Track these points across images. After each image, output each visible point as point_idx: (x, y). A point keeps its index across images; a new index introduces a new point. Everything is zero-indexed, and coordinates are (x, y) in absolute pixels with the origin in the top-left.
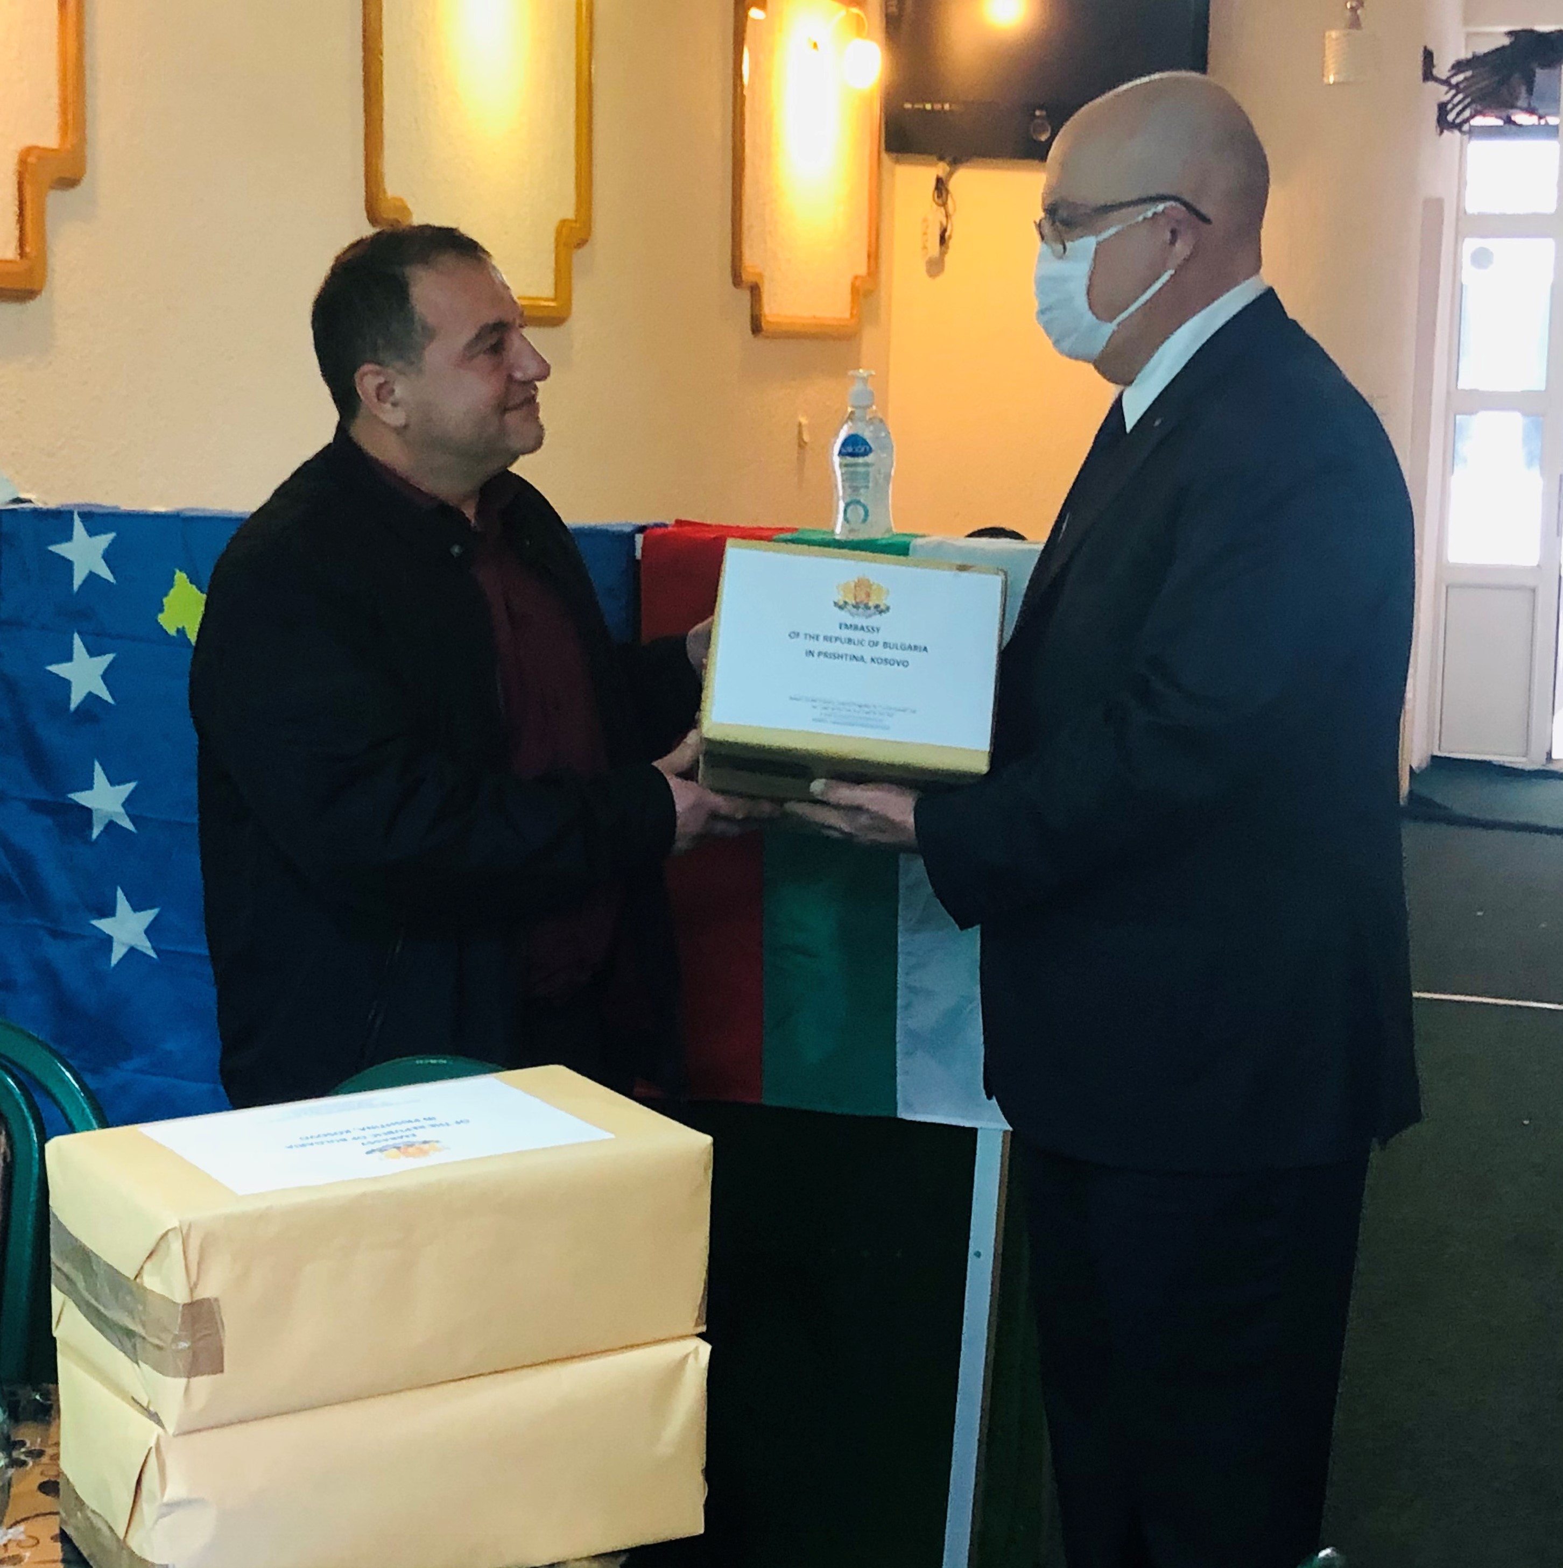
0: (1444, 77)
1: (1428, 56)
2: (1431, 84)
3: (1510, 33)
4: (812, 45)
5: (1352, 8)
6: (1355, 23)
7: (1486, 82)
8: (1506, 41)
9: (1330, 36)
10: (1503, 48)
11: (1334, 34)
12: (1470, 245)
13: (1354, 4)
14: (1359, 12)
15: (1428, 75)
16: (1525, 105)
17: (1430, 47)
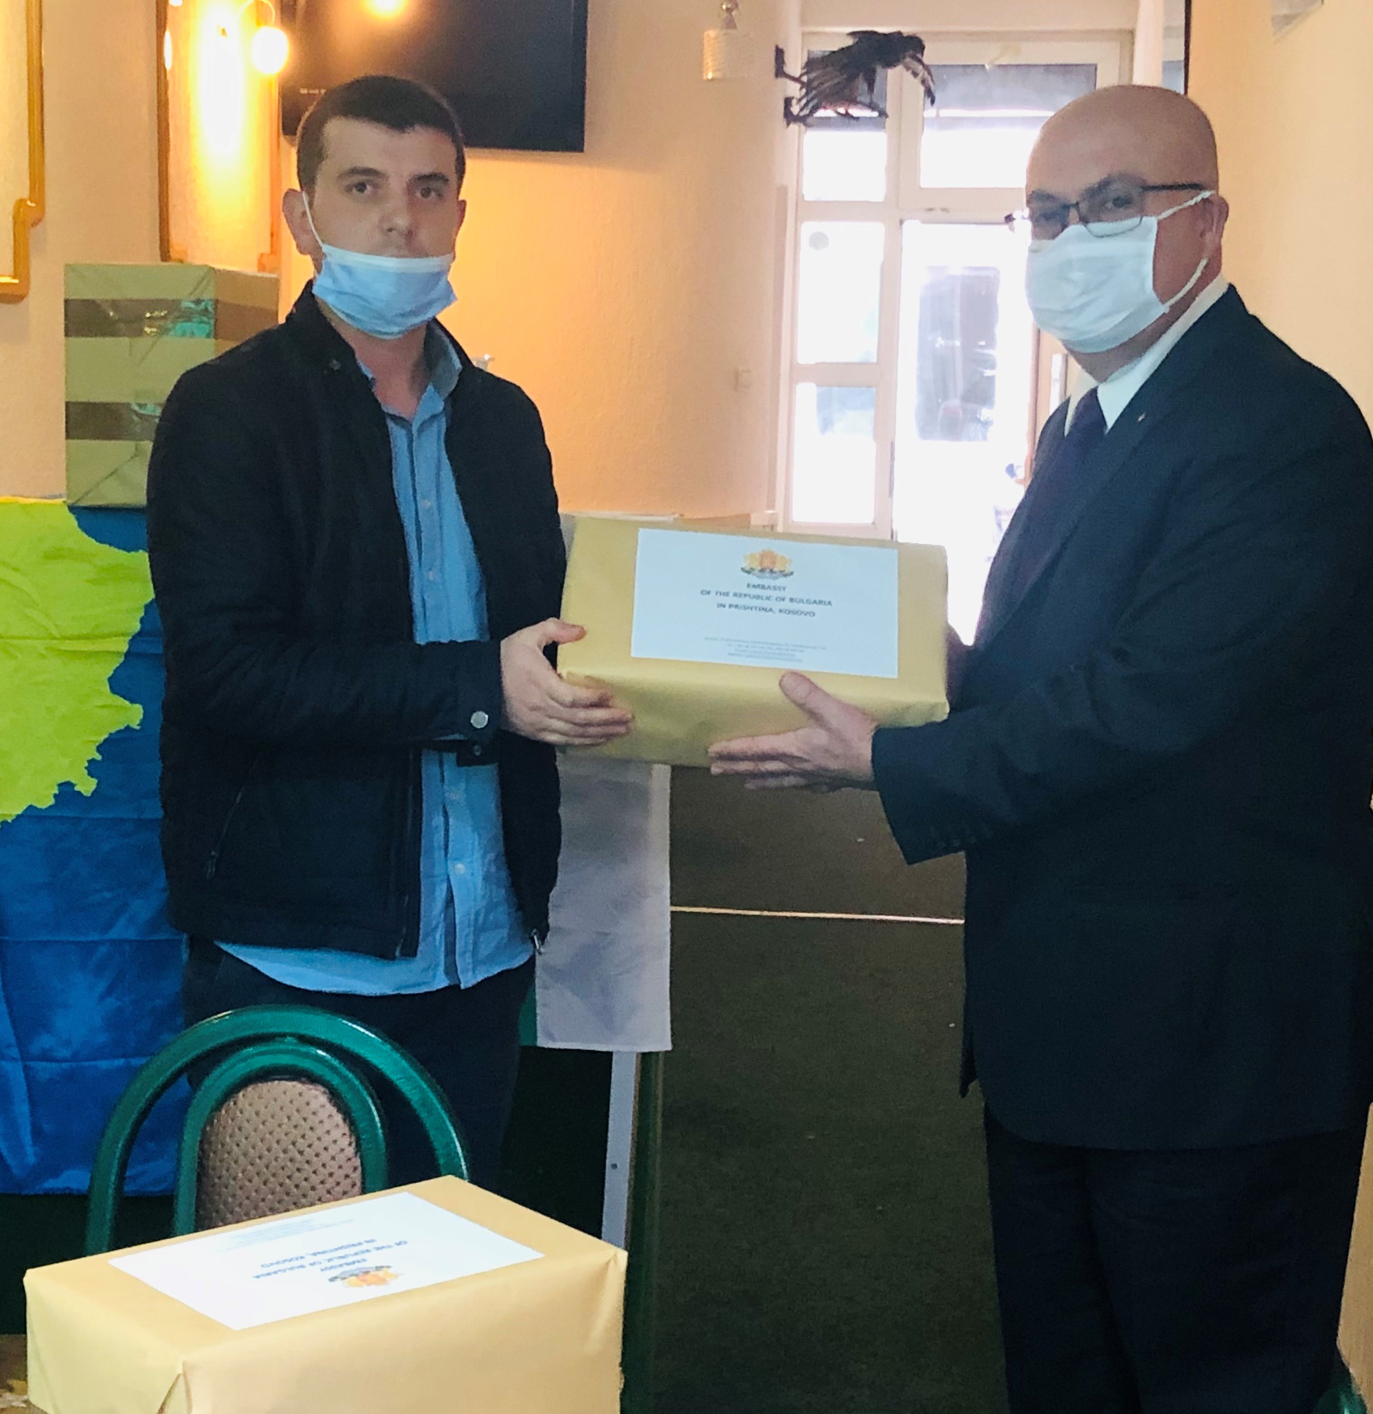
0: (797, 75)
1: (779, 54)
2: (782, 80)
3: (853, 34)
4: (221, 32)
5: (728, 9)
6: (730, 24)
7: (836, 81)
8: (850, 42)
9: (708, 35)
10: (849, 48)
11: (712, 33)
12: (808, 229)
13: (729, 6)
14: (734, 13)
15: (780, 72)
16: (867, 101)
17: (780, 47)
